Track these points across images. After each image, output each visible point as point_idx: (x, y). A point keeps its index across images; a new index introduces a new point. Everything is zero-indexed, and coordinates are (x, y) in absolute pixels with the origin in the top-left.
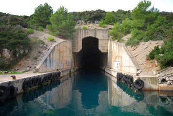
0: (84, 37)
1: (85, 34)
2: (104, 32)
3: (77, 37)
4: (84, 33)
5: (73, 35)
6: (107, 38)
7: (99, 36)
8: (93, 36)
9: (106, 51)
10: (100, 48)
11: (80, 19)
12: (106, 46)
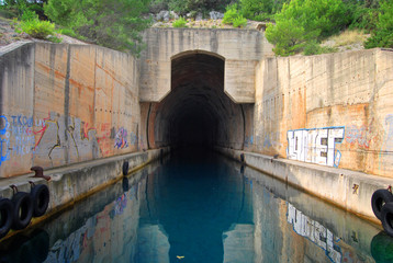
0: (177, 52)
1: (181, 44)
2: (244, 36)
3: (156, 53)
4: (176, 40)
5: (139, 40)
6: (253, 56)
7: (227, 49)
8: (208, 49)
9: (248, 100)
10: (229, 88)
11: (166, 8)
12: (249, 81)
